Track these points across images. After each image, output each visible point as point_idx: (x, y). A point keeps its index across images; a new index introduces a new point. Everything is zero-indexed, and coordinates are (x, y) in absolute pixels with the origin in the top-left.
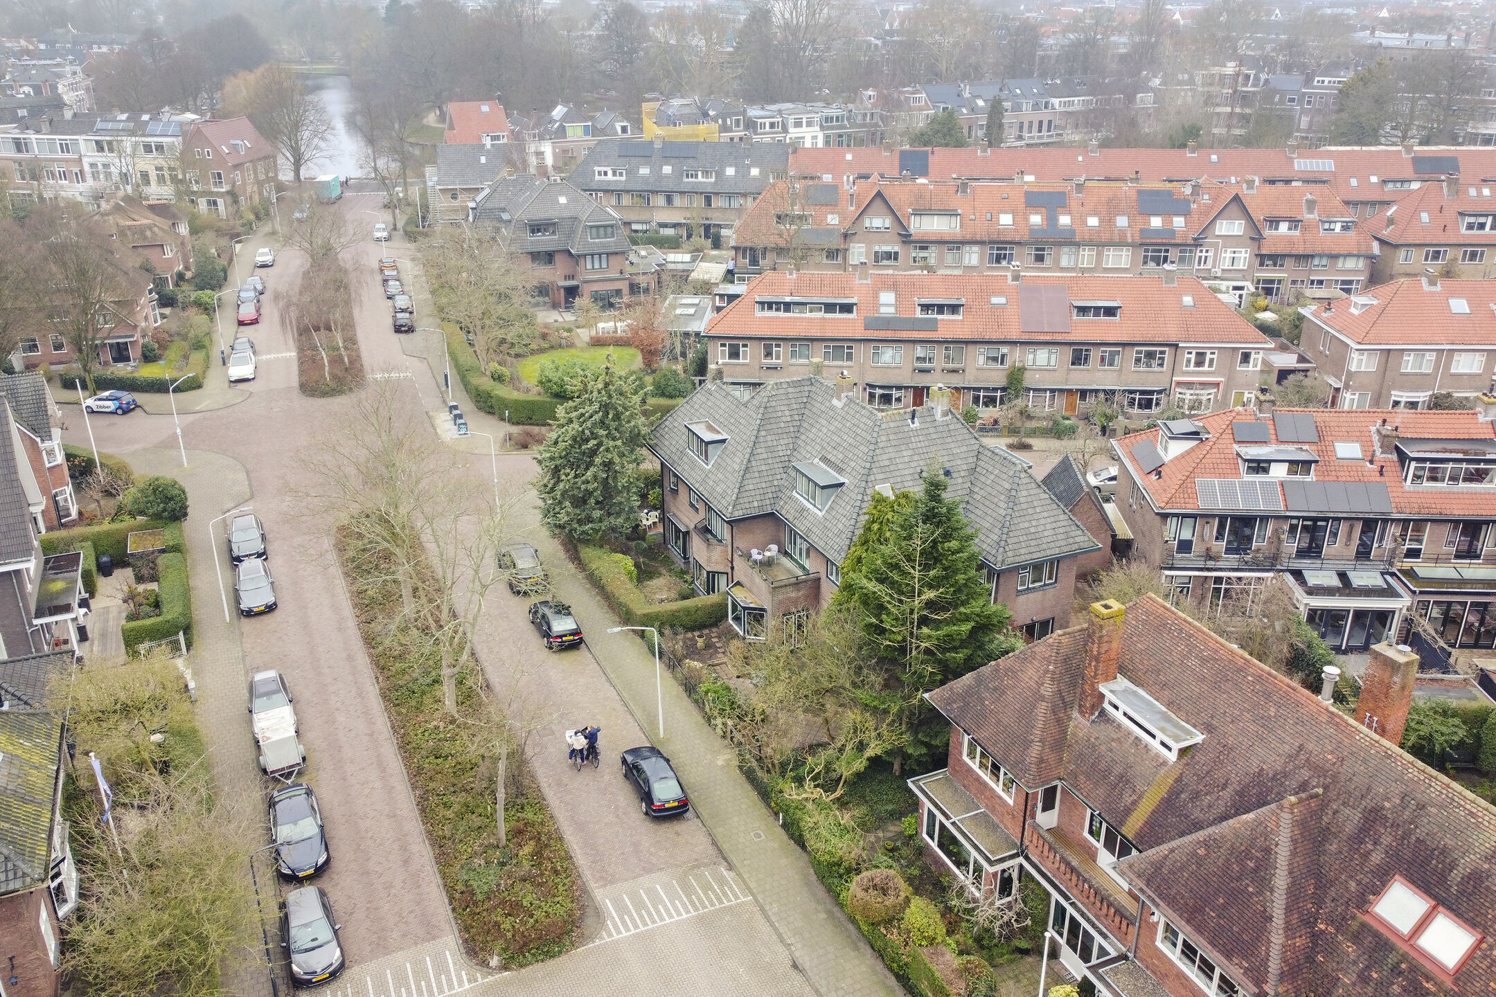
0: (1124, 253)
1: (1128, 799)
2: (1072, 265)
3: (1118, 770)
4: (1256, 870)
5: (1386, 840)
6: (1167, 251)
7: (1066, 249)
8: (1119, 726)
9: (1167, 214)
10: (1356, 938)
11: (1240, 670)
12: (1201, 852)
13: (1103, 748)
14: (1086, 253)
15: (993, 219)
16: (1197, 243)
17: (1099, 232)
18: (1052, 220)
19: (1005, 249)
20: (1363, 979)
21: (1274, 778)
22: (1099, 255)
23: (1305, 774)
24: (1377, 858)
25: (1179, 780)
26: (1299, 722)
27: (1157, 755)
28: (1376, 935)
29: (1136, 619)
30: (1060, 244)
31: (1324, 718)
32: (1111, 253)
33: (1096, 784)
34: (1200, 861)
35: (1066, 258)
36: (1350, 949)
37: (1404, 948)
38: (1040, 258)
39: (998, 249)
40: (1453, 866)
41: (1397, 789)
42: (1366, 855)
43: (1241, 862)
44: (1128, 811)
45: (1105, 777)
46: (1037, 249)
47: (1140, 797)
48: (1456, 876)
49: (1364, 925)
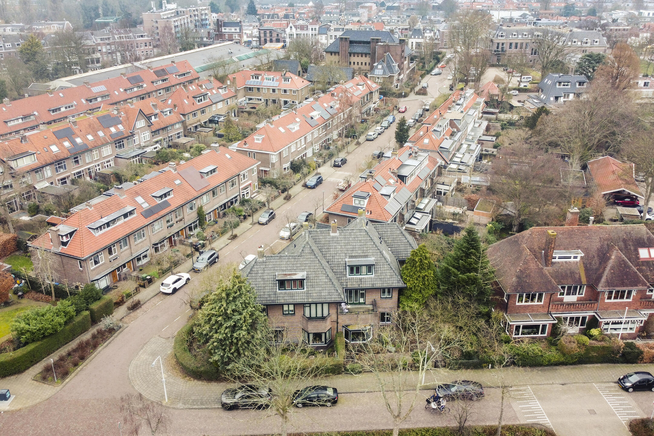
0: (108, 148)
1: (577, 276)
2: (90, 161)
3: (568, 272)
4: (625, 266)
5: (631, 243)
6: (123, 141)
7: (86, 154)
8: (558, 262)
9: (115, 125)
10: (643, 265)
11: (572, 231)
12: (612, 271)
13: (560, 270)
14: (95, 153)
15: (49, 151)
16: (133, 135)
17: (95, 141)
18: (73, 142)
19: (61, 163)
20: (651, 271)
21: (601, 248)
22: (100, 152)
23: (606, 242)
24: (632, 248)
25: (584, 263)
26: (595, 233)
27: (574, 262)
28: (645, 262)
29: (536, 235)
30: (83, 152)
31: (598, 229)
32: (104, 149)
33: (567, 279)
34: (614, 273)
35: (87, 158)
36: (644, 268)
37: (651, 260)
38: (77, 162)
39: (58, 164)
40: (644, 240)
41: (623, 233)
42: (630, 249)
43: (621, 267)
44: (580, 279)
45: (567, 276)
46: (75, 158)
47: (579, 274)
48: (646, 240)
49: (642, 262)
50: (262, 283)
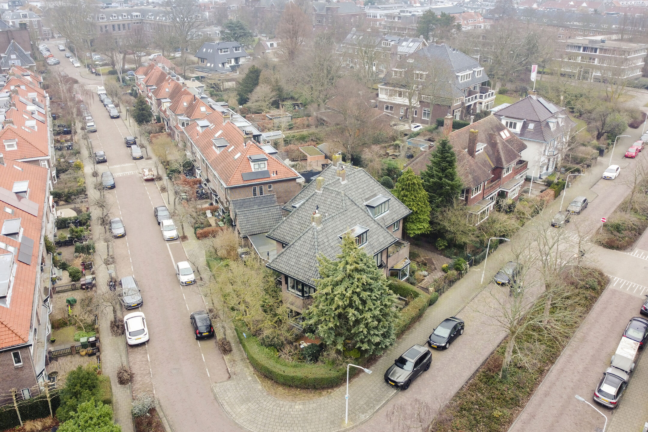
25: (486, 152)
44: (490, 164)
50: (333, 251)
